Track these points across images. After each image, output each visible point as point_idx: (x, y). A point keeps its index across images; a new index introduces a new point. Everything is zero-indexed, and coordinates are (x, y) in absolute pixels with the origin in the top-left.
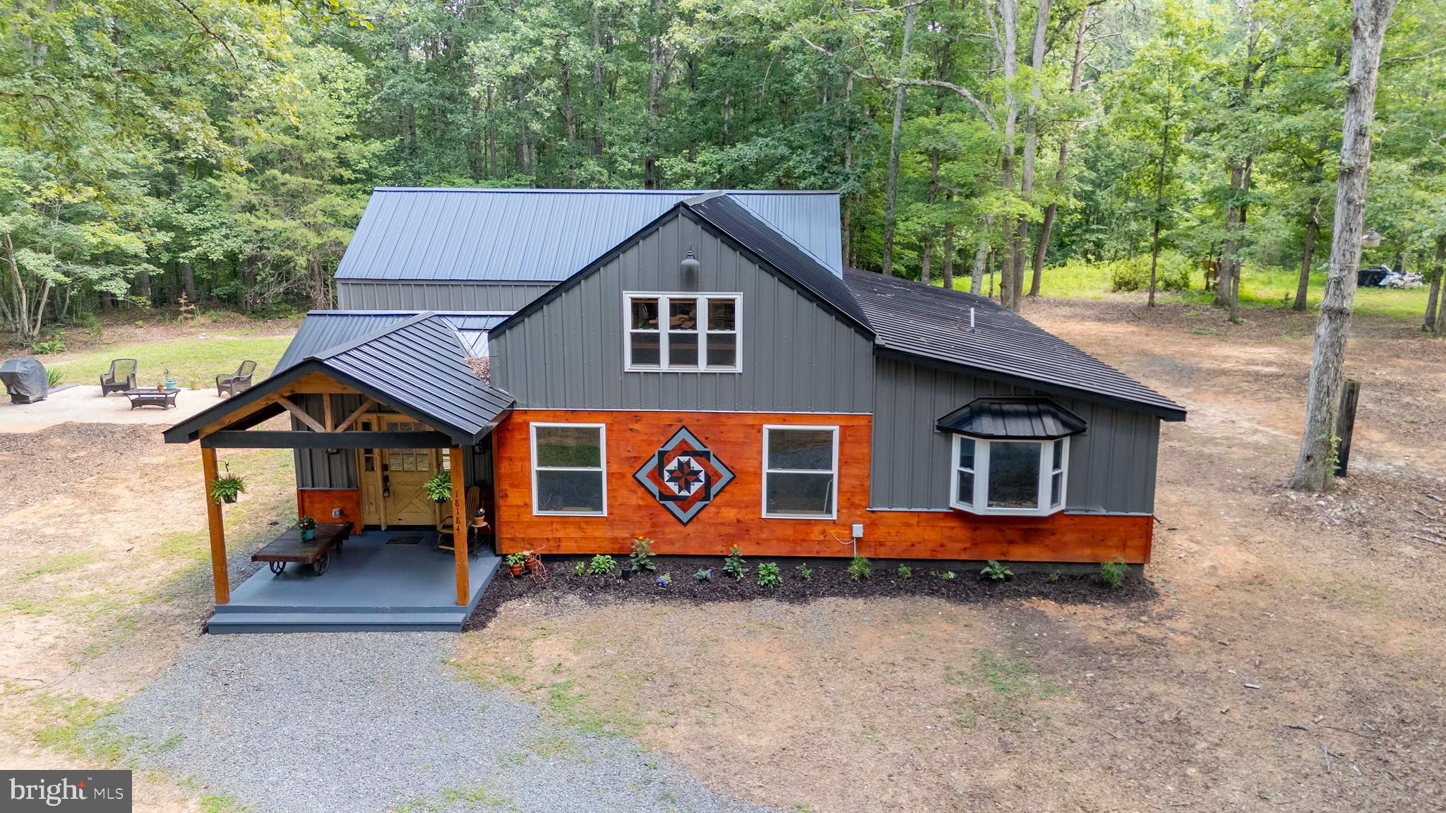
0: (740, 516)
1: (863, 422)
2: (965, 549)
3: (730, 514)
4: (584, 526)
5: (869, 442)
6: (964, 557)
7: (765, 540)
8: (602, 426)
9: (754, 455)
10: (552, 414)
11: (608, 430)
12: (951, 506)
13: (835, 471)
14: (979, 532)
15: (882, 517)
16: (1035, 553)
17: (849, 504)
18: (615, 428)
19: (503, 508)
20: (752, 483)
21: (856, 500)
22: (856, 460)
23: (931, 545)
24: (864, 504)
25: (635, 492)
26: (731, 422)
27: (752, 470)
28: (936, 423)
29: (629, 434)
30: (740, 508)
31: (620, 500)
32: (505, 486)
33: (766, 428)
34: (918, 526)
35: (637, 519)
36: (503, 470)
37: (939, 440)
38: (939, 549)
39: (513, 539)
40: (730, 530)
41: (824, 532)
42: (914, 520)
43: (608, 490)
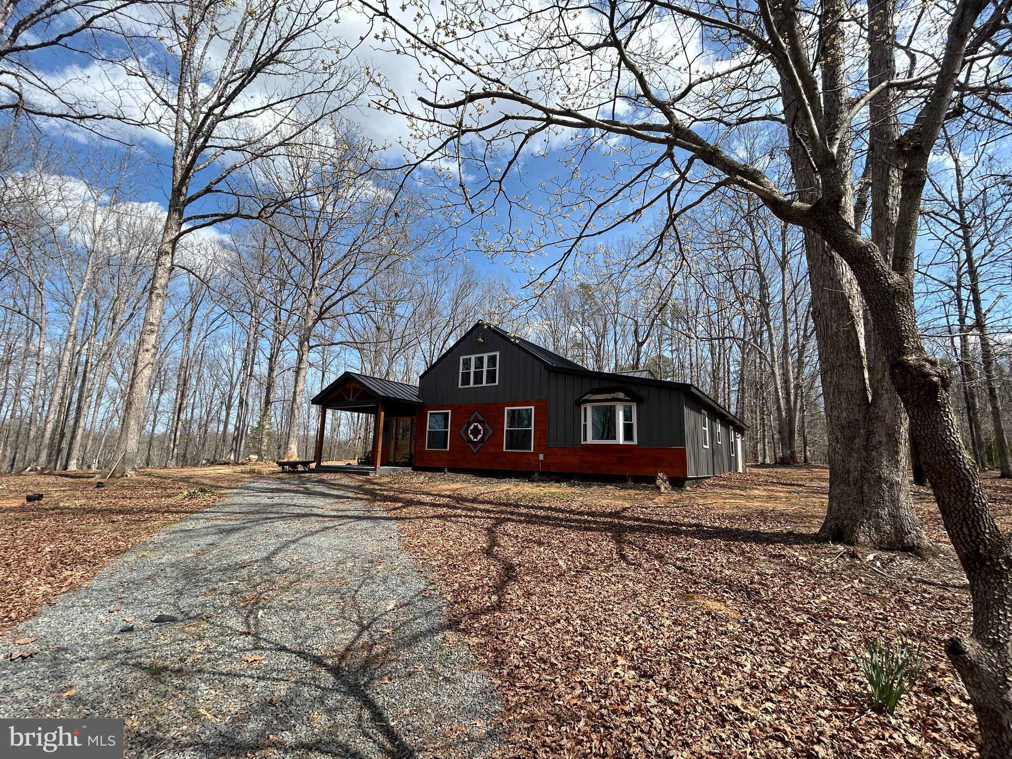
0: (495, 450)
1: (544, 404)
2: (590, 467)
3: (492, 449)
4: (441, 455)
5: (547, 413)
6: (590, 472)
7: (504, 462)
8: (450, 411)
9: (502, 422)
10: (435, 407)
11: (452, 413)
12: (582, 443)
13: (533, 428)
14: (597, 458)
15: (551, 450)
17: (538, 444)
18: (455, 412)
19: (417, 447)
20: (500, 434)
21: (541, 442)
22: (542, 422)
23: (574, 466)
24: (545, 444)
25: (459, 440)
26: (494, 407)
27: (501, 428)
28: (574, 402)
29: (458, 414)
30: (495, 447)
31: (454, 443)
32: (418, 437)
33: (506, 408)
34: (569, 455)
35: (459, 452)
36: (418, 431)
37: (578, 409)
38: (578, 467)
39: (418, 460)
40: (492, 457)
41: (528, 458)
42: (566, 452)
43: (450, 439)
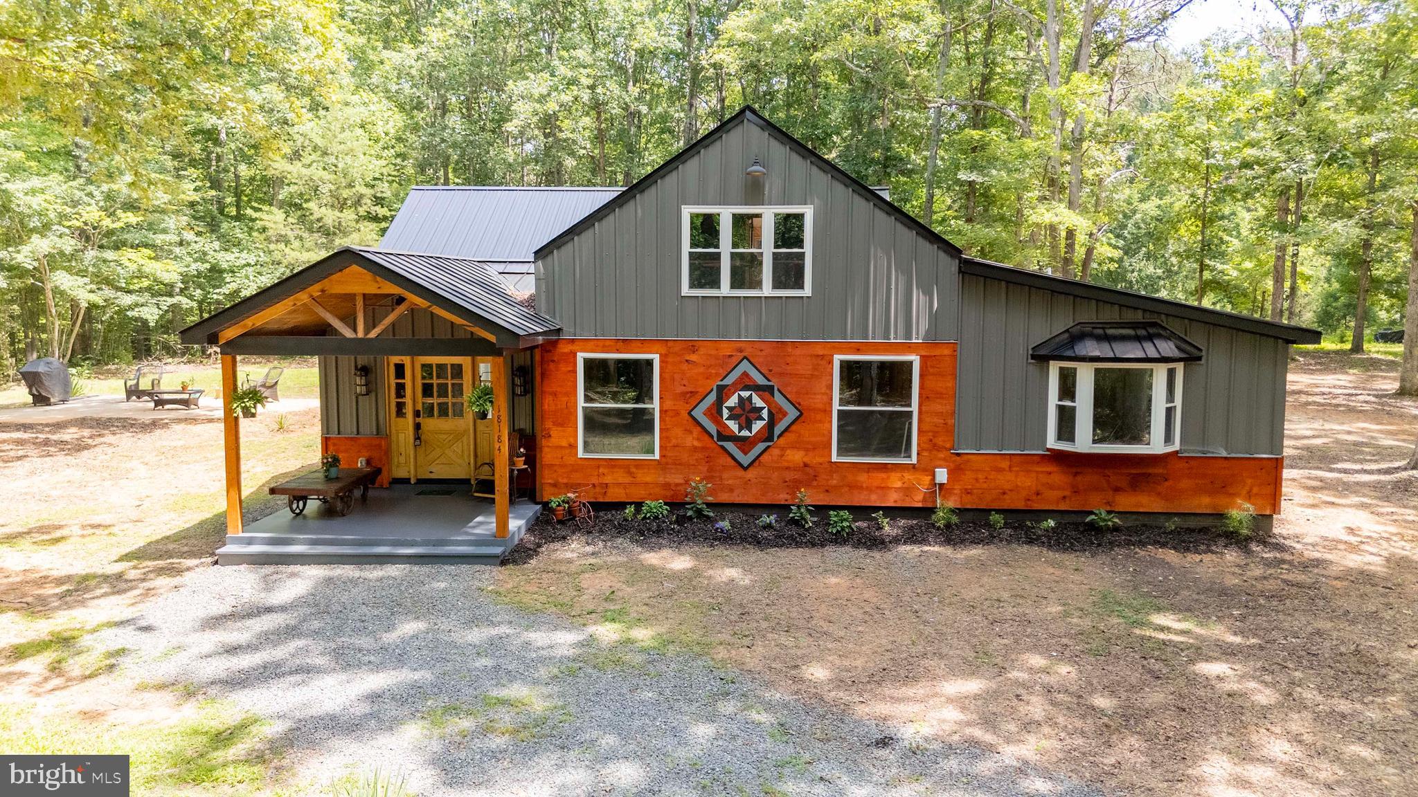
0: (806, 460)
1: (947, 352)
2: (1064, 497)
3: (796, 457)
4: (633, 470)
5: (954, 375)
6: (1062, 507)
7: (835, 487)
8: (656, 358)
9: (824, 390)
10: (601, 344)
11: (661, 361)
12: (1049, 446)
13: (915, 407)
14: (1079, 478)
15: (968, 461)
16: (1146, 502)
17: (931, 446)
18: (670, 359)
19: (546, 450)
20: (820, 421)
21: (939, 441)
22: (940, 395)
23: (1024, 494)
24: (948, 445)
25: (691, 432)
26: (798, 352)
27: (820, 406)
28: (1030, 352)
29: (685, 367)
30: (807, 450)
31: (674, 441)
32: (548, 424)
33: (837, 358)
34: (1011, 471)
35: (692, 462)
36: (546, 407)
37: (1033, 370)
38: (1034, 498)
39: (555, 485)
40: (797, 475)
41: (902, 478)
42: (1005, 464)
43: (661, 429)
